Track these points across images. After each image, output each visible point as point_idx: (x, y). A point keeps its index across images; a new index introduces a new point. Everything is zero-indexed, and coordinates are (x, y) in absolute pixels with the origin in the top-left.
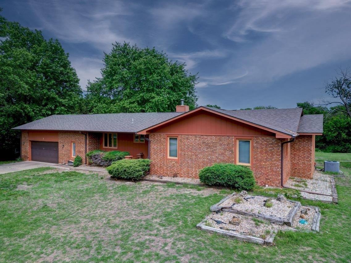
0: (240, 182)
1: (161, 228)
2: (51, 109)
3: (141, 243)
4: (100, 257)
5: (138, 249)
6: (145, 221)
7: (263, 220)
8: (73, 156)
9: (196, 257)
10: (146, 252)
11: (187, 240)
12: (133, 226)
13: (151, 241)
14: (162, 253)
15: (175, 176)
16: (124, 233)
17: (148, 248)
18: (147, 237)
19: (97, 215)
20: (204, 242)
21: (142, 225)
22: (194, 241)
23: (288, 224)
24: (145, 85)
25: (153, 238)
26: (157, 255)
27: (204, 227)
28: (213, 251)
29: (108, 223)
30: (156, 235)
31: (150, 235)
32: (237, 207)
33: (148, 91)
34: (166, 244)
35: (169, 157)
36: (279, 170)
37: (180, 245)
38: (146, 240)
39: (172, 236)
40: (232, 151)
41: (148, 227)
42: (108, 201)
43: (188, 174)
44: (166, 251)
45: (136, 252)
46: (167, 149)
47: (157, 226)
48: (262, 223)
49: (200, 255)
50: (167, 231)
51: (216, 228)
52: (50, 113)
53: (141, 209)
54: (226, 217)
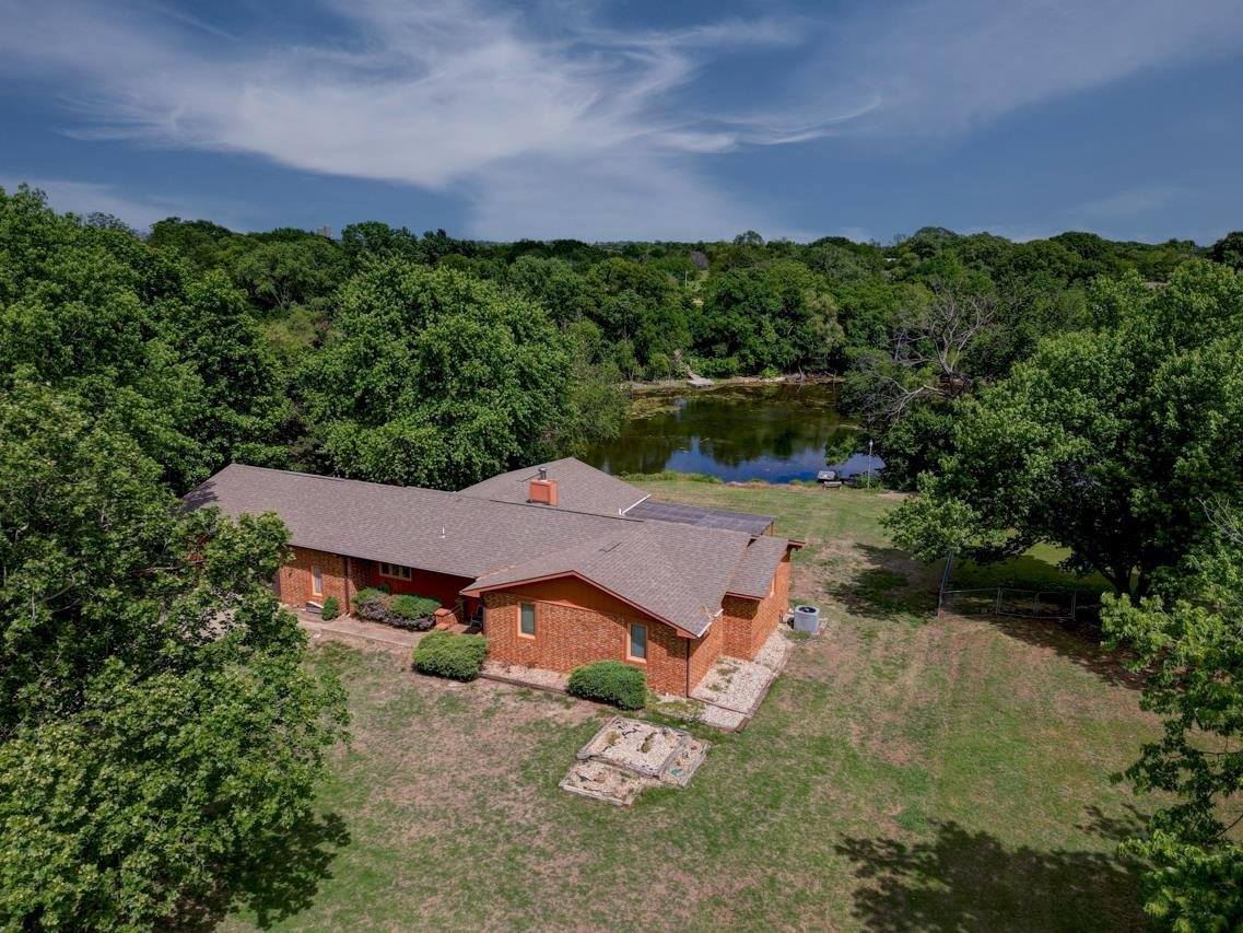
0: (626, 699)
1: (520, 790)
2: (222, 449)
3: (501, 811)
4: (463, 829)
5: (499, 818)
6: (499, 777)
7: (632, 774)
8: (315, 593)
9: (555, 824)
10: (507, 822)
11: (547, 804)
12: (486, 786)
13: (511, 808)
14: (523, 822)
15: (531, 665)
16: (478, 797)
17: (508, 817)
18: (506, 803)
19: (433, 766)
20: (564, 807)
21: (495, 784)
22: (554, 805)
23: (657, 777)
24: (453, 385)
25: (512, 803)
26: (518, 824)
27: (567, 788)
28: (571, 817)
29: (453, 781)
30: (514, 800)
31: (508, 800)
32: (609, 754)
33: (461, 395)
34: (526, 812)
35: (520, 634)
36: (684, 674)
37: (541, 812)
38: (505, 807)
39: (532, 800)
40: (621, 639)
41: (504, 787)
42: (438, 736)
43: (554, 664)
44: (526, 819)
45: (497, 822)
46: (516, 620)
47: (515, 786)
48: (629, 777)
49: (559, 822)
50: (526, 794)
51: (579, 788)
52: (221, 457)
53: (490, 755)
54: (595, 769)
